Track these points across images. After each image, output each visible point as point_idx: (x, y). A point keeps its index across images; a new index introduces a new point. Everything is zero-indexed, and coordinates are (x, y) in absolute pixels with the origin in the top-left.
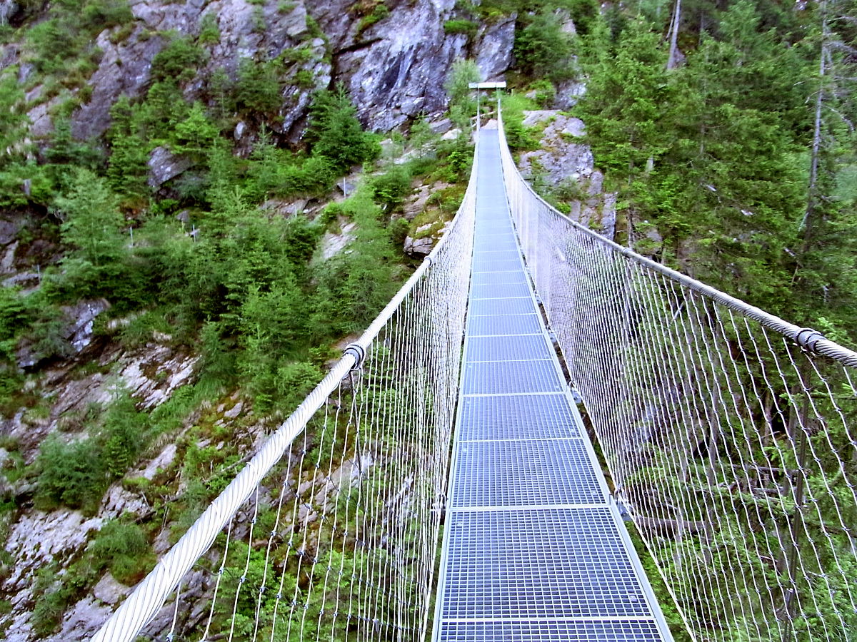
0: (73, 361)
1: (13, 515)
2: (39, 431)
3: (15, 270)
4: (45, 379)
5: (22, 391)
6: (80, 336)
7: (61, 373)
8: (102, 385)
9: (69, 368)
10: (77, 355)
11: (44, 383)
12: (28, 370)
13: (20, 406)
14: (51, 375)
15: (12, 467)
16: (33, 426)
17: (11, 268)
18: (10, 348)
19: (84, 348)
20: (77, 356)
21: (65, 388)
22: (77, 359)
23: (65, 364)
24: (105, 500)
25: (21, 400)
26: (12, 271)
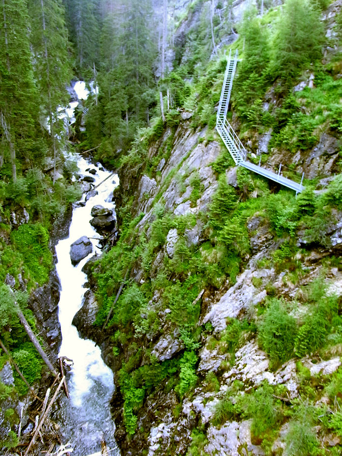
0: (327, 251)
1: (251, 334)
2: (286, 290)
3: (330, 173)
4: (308, 255)
5: (292, 258)
6: (336, 235)
7: (318, 256)
8: (333, 278)
9: (324, 255)
10: (332, 247)
11: (306, 259)
12: (303, 246)
13: (286, 268)
14: (313, 255)
15: (263, 305)
16: (285, 285)
17: (329, 171)
18: (293, 228)
19: (337, 244)
20: (331, 249)
21: (315, 268)
22: (331, 251)
23: (323, 251)
24: (283, 366)
25: (288, 265)
26: (328, 174)
